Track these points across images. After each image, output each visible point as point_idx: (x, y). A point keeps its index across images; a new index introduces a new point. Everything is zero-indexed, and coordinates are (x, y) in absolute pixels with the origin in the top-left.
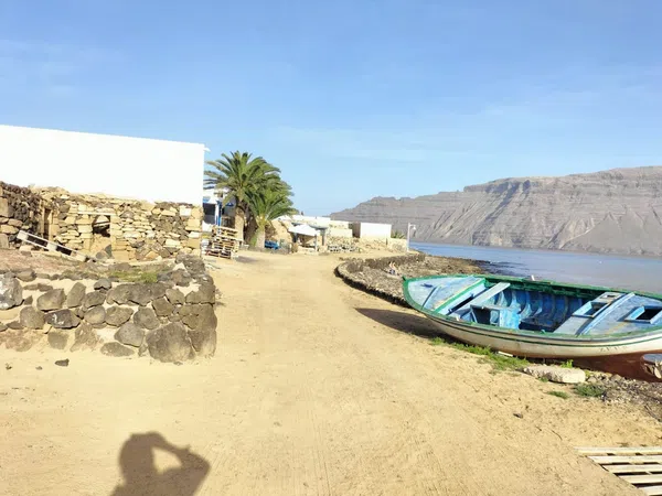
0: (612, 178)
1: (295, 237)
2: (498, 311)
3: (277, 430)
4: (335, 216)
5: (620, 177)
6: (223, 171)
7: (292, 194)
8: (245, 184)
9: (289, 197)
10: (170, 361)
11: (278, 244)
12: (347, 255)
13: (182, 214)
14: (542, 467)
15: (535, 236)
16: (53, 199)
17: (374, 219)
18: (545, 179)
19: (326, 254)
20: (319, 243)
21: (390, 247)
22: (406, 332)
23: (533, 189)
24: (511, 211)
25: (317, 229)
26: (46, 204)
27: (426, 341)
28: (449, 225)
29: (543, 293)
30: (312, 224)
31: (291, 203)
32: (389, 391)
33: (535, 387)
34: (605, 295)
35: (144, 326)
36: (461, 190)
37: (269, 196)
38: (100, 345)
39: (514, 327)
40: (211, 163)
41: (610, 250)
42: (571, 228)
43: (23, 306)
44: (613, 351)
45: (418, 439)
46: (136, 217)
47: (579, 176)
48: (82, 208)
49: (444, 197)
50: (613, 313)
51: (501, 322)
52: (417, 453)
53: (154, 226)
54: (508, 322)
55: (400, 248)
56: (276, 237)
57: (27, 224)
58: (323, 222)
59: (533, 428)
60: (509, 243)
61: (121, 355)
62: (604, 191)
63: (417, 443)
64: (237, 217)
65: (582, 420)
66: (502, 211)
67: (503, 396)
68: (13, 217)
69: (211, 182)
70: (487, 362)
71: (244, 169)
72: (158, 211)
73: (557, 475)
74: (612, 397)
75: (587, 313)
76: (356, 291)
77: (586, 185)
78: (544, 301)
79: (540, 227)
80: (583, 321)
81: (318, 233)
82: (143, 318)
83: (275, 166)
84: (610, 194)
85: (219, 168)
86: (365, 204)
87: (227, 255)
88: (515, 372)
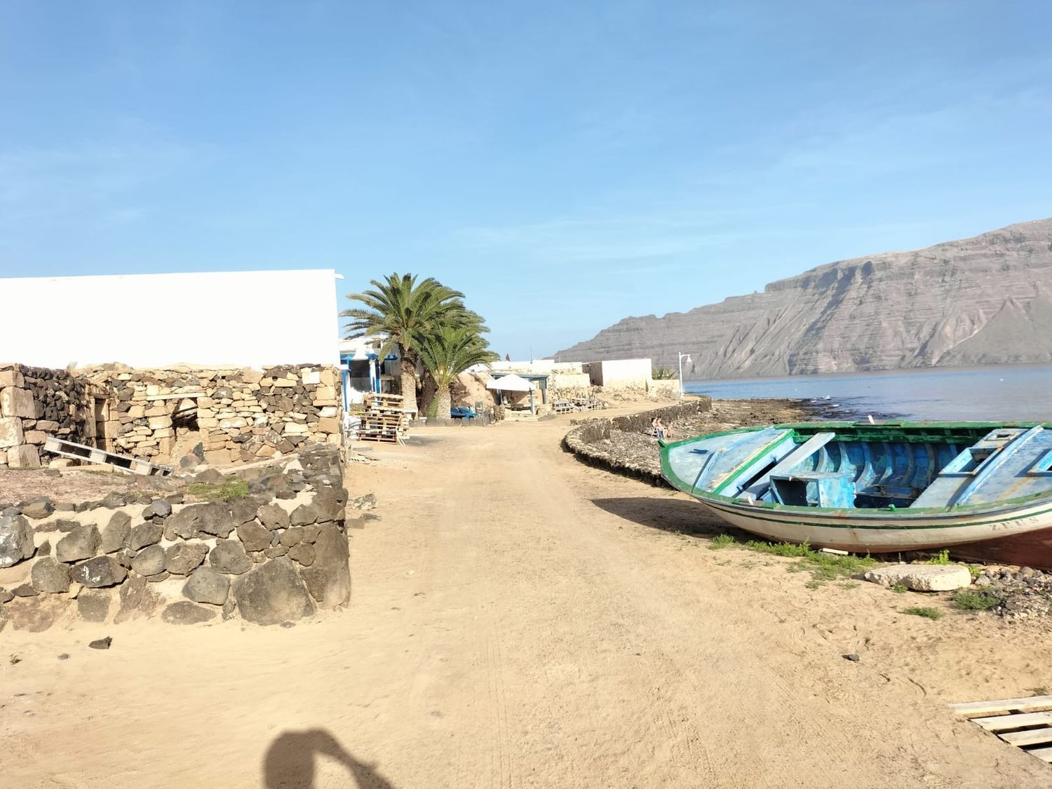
0: (1006, 241)
1: (499, 396)
2: (816, 481)
3: (435, 724)
4: (562, 356)
5: (1019, 239)
6: (376, 306)
7: (487, 330)
8: (411, 323)
9: (482, 335)
10: (274, 622)
11: (473, 410)
12: (585, 414)
13: (305, 381)
14: (889, 749)
15: (890, 348)
16: (107, 382)
17: (626, 353)
18: (897, 256)
19: (550, 417)
20: (538, 402)
21: (653, 393)
22: (673, 531)
23: (878, 274)
24: (846, 314)
25: (532, 379)
26: (95, 391)
27: (704, 543)
28: (749, 348)
29: (891, 444)
30: (525, 372)
31: (485, 344)
32: (632, 637)
33: (884, 604)
34: (993, 435)
35: (227, 570)
36: (761, 290)
37: (450, 336)
38: (160, 609)
39: (847, 504)
40: (355, 297)
41: (1017, 357)
42: (948, 330)
43: (37, 559)
44: (1014, 528)
45: (675, 717)
46: (236, 395)
47: (951, 245)
48: (153, 391)
49: (733, 305)
50: (1008, 464)
51: (823, 498)
52: (671, 742)
53: (265, 406)
54: (835, 499)
55: (668, 394)
56: (467, 400)
57: (67, 426)
58: (541, 367)
59: (875, 678)
60: (848, 365)
61: (196, 620)
62: (995, 265)
63: (672, 723)
64: (405, 376)
65: (962, 653)
66: (832, 314)
67: (824, 626)
68: (43, 418)
69: (358, 326)
70: (804, 568)
71: (407, 302)
72: (269, 381)
73: (915, 760)
74: (1017, 608)
75: (965, 469)
76: (594, 471)
77: (964, 259)
78: (895, 455)
79: (896, 334)
80: (959, 482)
81: (534, 386)
82: (225, 557)
83: (455, 289)
84: (1006, 268)
85: (368, 303)
86: (608, 331)
87: (391, 438)
88: (851, 581)
